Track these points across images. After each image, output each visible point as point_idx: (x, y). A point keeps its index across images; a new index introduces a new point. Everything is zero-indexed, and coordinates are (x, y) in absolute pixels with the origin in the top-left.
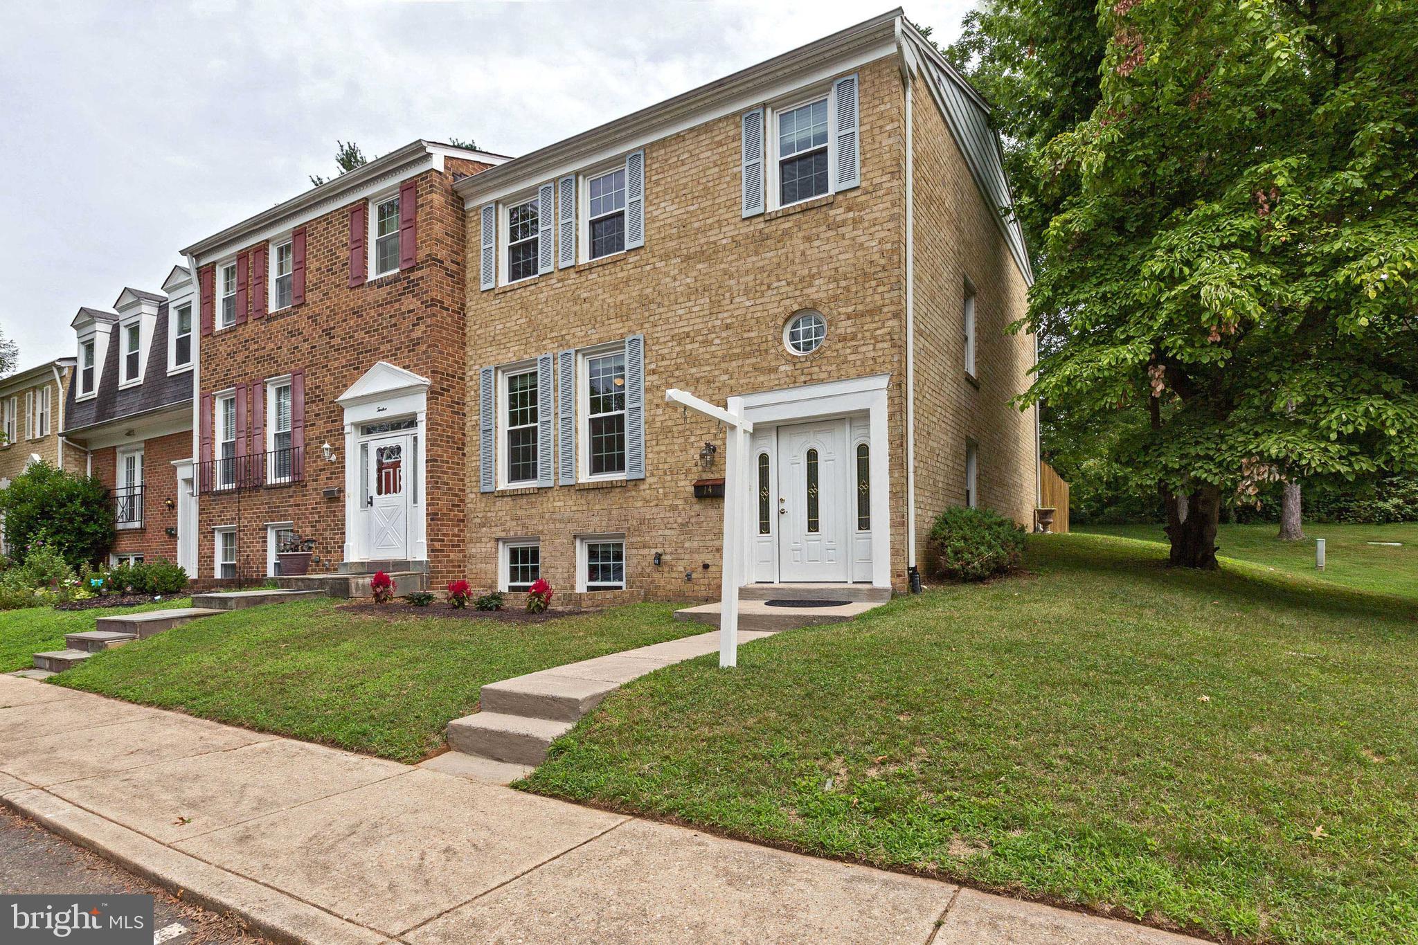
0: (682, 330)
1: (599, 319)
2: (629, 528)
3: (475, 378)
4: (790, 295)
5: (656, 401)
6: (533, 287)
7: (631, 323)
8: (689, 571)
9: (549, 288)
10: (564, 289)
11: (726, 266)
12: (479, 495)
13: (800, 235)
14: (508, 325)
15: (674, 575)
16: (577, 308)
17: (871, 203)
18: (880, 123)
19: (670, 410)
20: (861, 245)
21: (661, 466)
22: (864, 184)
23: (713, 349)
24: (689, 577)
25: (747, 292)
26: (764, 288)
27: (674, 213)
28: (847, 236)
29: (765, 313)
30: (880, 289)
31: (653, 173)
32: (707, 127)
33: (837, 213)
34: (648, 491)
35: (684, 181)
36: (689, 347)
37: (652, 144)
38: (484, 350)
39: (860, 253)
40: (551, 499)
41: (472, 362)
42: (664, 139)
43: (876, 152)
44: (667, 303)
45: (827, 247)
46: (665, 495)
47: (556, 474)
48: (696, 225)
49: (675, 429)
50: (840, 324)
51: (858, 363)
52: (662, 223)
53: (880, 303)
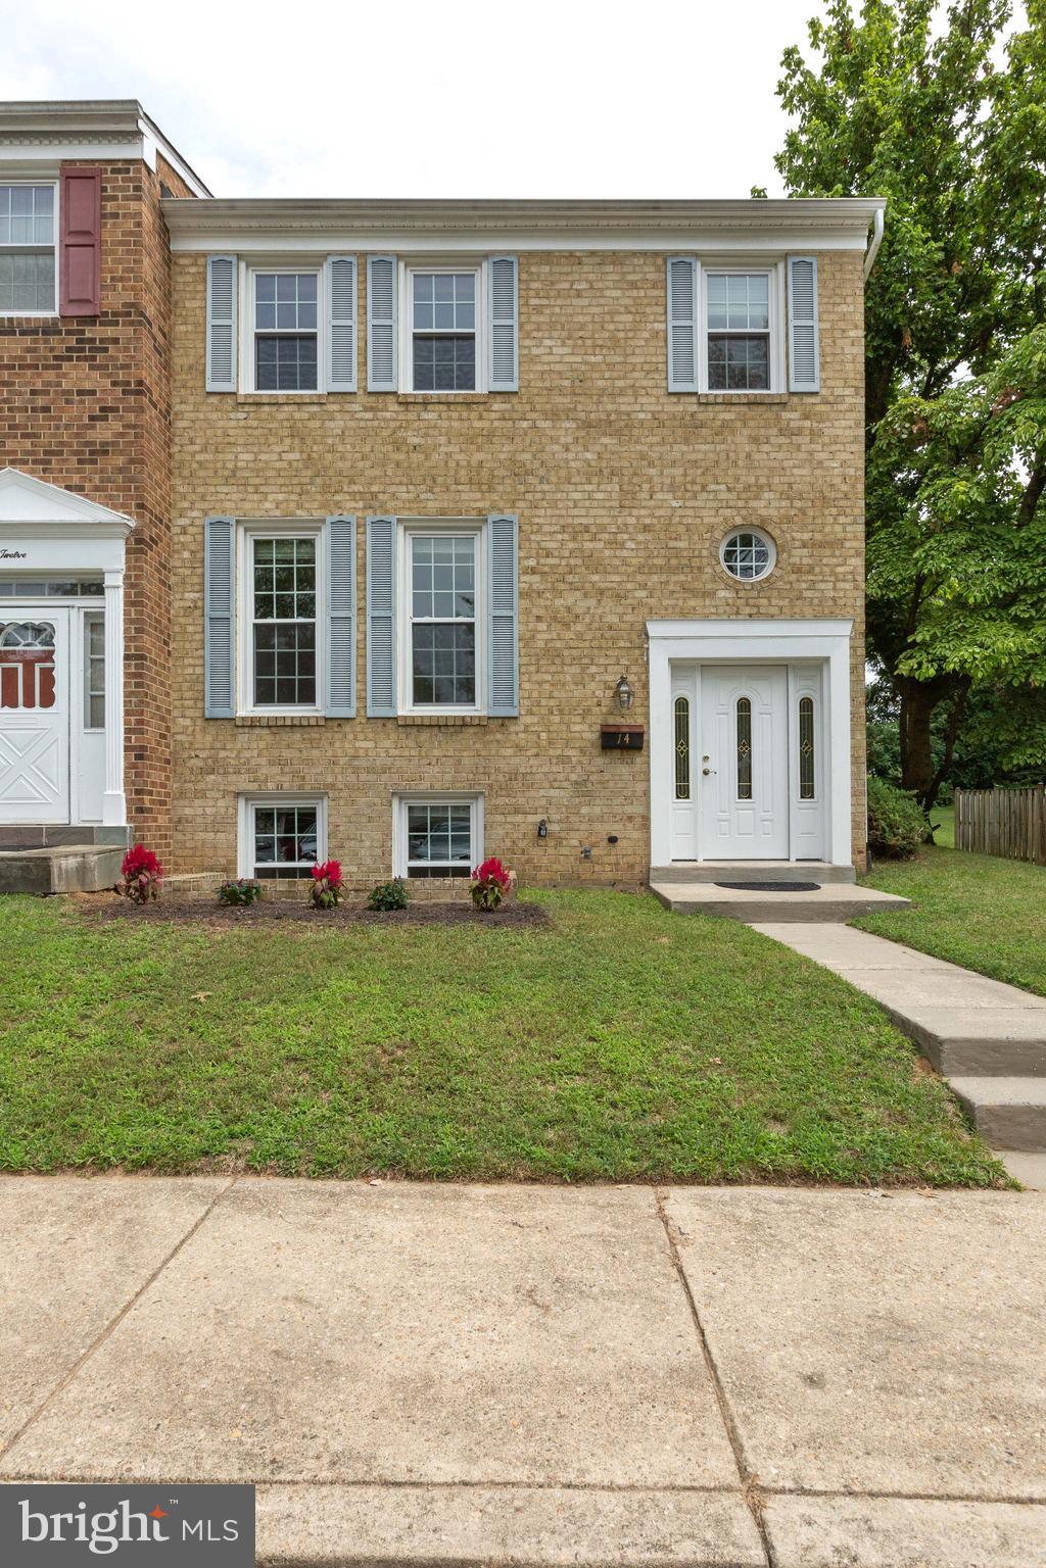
0: (577, 521)
1: (440, 480)
2: (491, 786)
3: (191, 530)
4: (731, 503)
5: (535, 611)
6: (315, 408)
7: (495, 497)
8: (586, 846)
9: (347, 416)
10: (376, 423)
11: (645, 448)
12: (199, 722)
13: (745, 432)
14: (263, 457)
15: (565, 851)
16: (401, 457)
17: (832, 416)
18: (842, 325)
19: (559, 626)
20: (820, 462)
21: (543, 703)
22: (824, 392)
23: (625, 553)
24: (587, 854)
25: (673, 488)
26: (697, 488)
27: (567, 359)
28: (803, 448)
29: (698, 521)
30: (841, 519)
31: (532, 293)
32: (615, 257)
33: (791, 417)
34: (522, 735)
35: (581, 319)
36: (588, 545)
37: (530, 254)
38: (212, 489)
39: (818, 472)
40: (351, 736)
41: (186, 504)
42: (549, 253)
43: (837, 358)
44: (554, 479)
45: (780, 456)
46: (550, 742)
47: (362, 699)
48: (600, 383)
49: (566, 653)
50: (794, 552)
51: (816, 601)
52: (546, 367)
53: (841, 535)
